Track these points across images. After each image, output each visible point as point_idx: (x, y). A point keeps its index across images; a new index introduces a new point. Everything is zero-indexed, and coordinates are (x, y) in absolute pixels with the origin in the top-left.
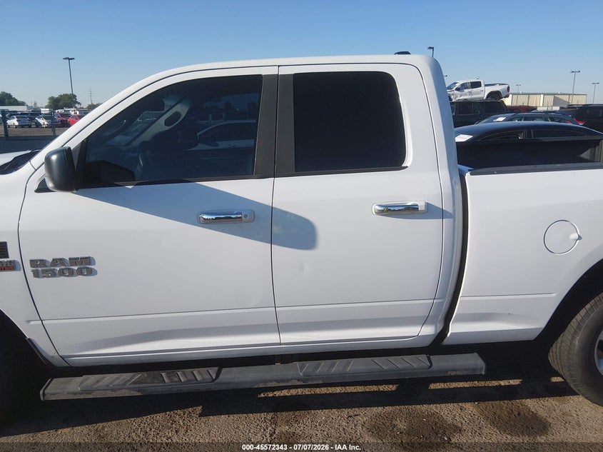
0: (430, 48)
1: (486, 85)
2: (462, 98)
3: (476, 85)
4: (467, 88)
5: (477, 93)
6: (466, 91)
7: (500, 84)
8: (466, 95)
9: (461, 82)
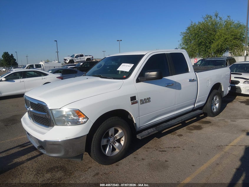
0: (55, 41)
1: (85, 56)
2: (77, 60)
3: (82, 56)
4: (79, 57)
5: (83, 59)
6: (79, 58)
7: (89, 56)
8: (79, 59)
9: (76, 55)
